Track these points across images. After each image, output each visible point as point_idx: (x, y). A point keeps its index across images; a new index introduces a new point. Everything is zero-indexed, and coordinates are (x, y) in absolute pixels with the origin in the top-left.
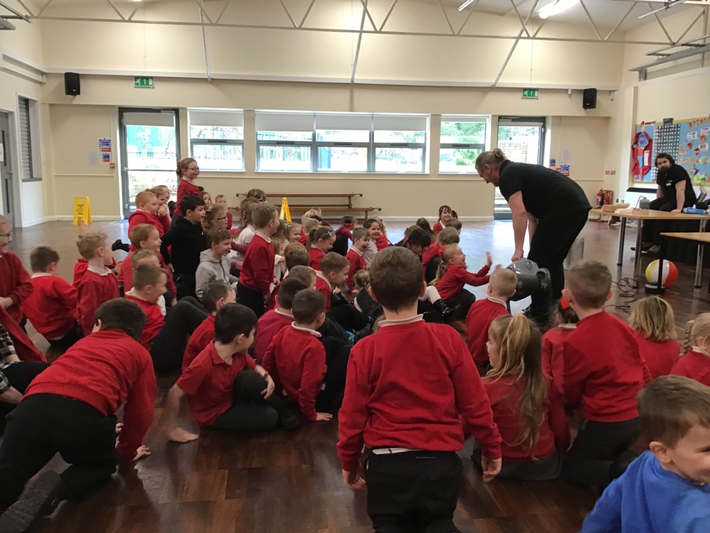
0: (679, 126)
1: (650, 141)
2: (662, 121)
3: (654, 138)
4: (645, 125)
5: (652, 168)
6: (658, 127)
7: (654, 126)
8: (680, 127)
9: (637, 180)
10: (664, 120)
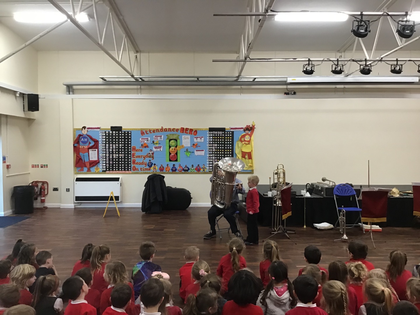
0: (130, 132)
1: (96, 142)
2: (110, 128)
3: (100, 140)
4: (86, 129)
5: (101, 162)
6: (105, 132)
7: (100, 131)
8: (131, 134)
9: (82, 172)
10: (112, 127)
